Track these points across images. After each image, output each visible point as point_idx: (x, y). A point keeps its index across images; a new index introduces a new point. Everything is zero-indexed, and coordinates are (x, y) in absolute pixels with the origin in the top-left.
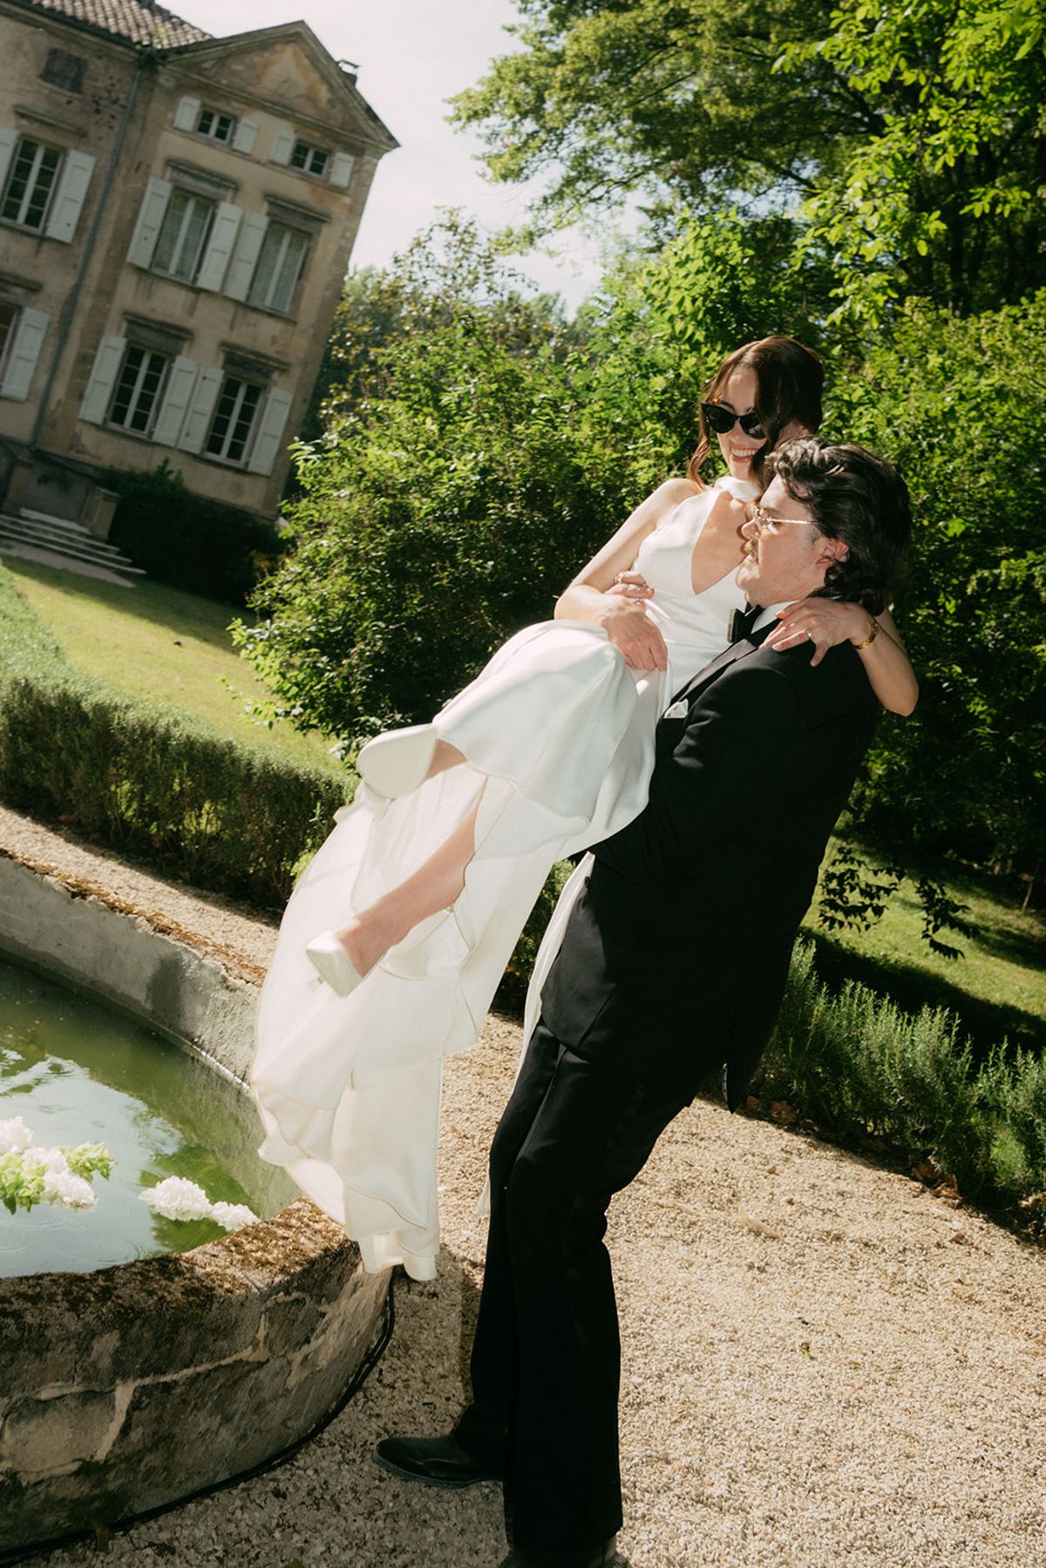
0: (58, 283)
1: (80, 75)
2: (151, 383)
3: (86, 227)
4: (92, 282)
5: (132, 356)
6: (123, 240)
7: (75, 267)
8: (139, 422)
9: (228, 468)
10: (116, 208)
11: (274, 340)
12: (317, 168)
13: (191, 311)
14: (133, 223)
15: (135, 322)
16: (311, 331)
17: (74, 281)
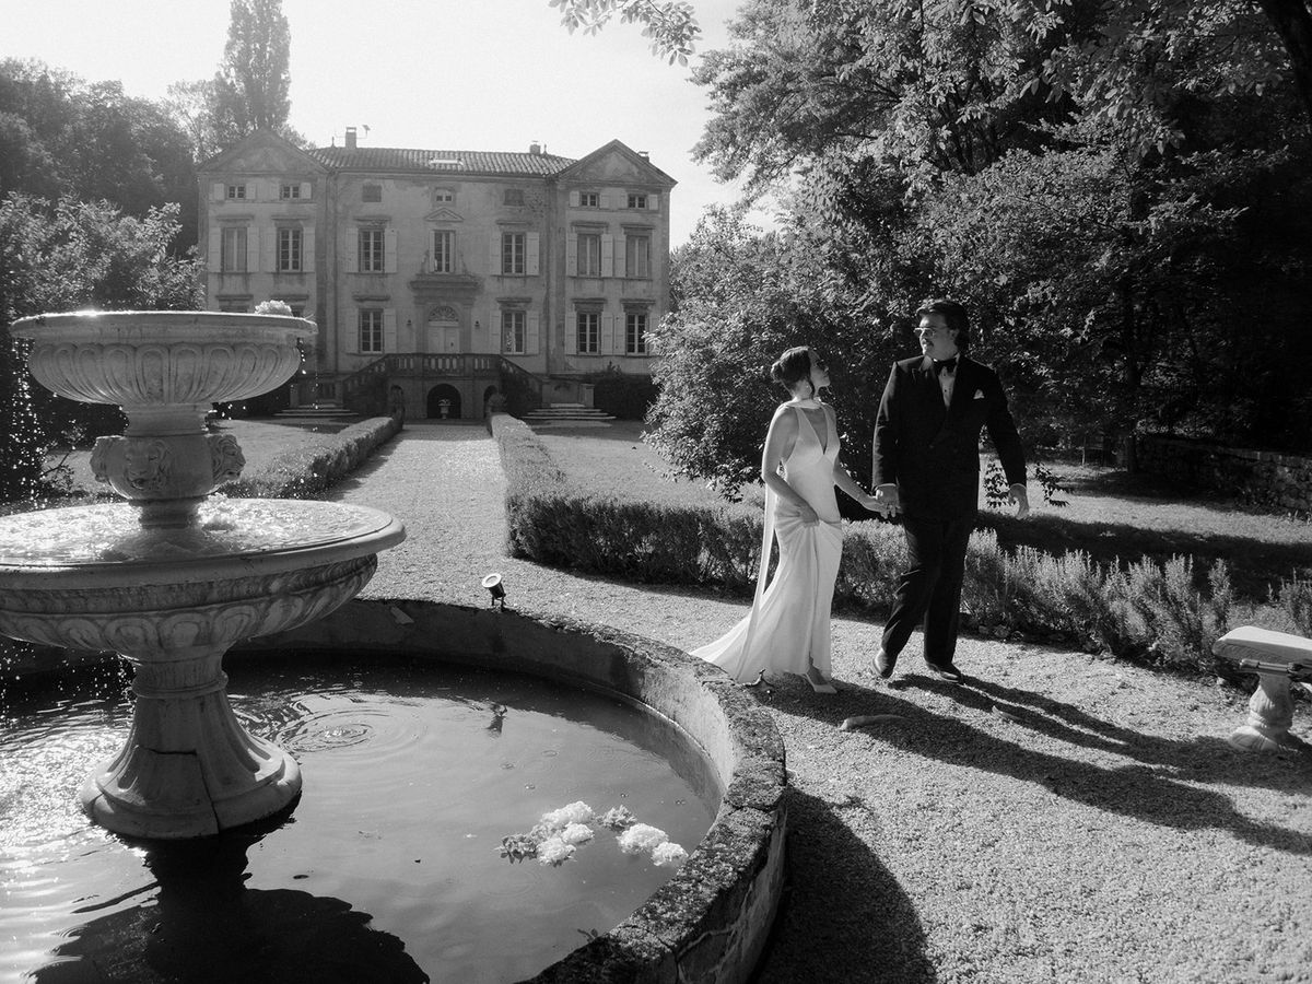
0: (538, 295)
1: (522, 197)
2: (593, 328)
3: (544, 265)
4: (553, 290)
5: (582, 318)
6: (562, 266)
7: (544, 285)
8: (593, 348)
9: (640, 357)
10: (555, 253)
11: (644, 291)
12: (641, 205)
13: (602, 290)
14: (564, 257)
15: (578, 302)
16: (660, 282)
17: (545, 292)
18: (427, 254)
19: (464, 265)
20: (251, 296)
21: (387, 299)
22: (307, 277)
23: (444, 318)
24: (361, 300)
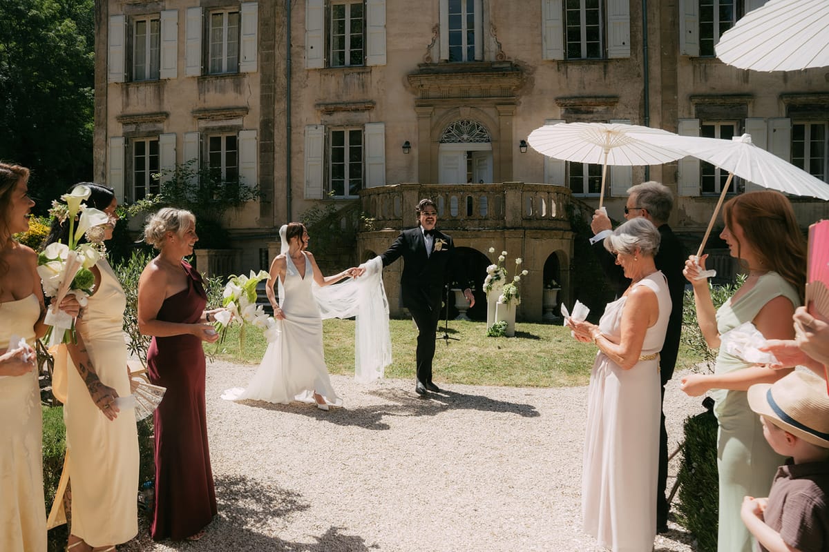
0: (629, 92)
3: (639, 41)
4: (656, 83)
5: (707, 131)
6: (671, 41)
7: (639, 76)
10: (657, 17)
14: (675, 24)
15: (701, 103)
17: (642, 88)
18: (436, 29)
19: (500, 46)
20: (167, 115)
21: (369, 106)
22: (246, 80)
23: (465, 136)
24: (329, 112)
